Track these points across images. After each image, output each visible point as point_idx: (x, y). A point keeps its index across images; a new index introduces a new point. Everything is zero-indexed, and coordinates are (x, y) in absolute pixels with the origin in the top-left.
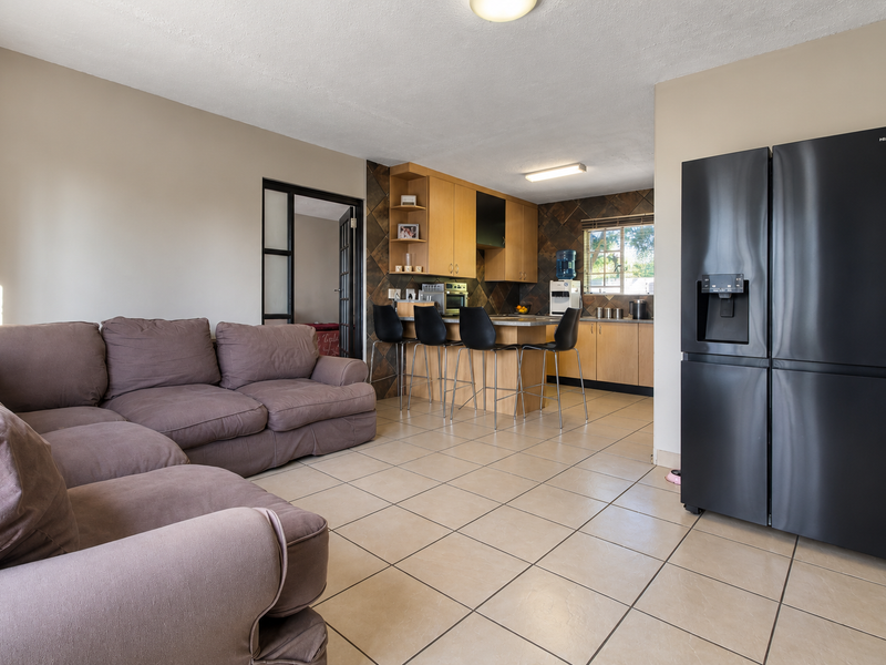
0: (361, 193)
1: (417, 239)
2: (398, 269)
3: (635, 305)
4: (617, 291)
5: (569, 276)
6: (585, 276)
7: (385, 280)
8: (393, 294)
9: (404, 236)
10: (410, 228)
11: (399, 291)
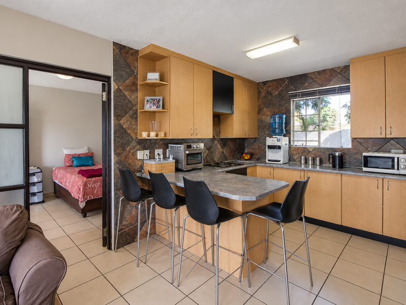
0: (108, 70)
1: (161, 109)
2: (144, 135)
3: (334, 157)
4: (316, 144)
5: (280, 133)
6: (292, 133)
7: (134, 144)
8: (141, 155)
9: (149, 107)
10: (153, 100)
11: (147, 152)
